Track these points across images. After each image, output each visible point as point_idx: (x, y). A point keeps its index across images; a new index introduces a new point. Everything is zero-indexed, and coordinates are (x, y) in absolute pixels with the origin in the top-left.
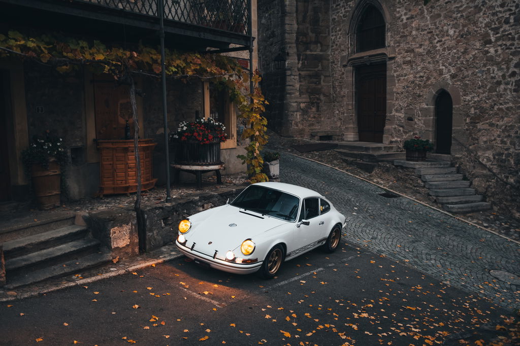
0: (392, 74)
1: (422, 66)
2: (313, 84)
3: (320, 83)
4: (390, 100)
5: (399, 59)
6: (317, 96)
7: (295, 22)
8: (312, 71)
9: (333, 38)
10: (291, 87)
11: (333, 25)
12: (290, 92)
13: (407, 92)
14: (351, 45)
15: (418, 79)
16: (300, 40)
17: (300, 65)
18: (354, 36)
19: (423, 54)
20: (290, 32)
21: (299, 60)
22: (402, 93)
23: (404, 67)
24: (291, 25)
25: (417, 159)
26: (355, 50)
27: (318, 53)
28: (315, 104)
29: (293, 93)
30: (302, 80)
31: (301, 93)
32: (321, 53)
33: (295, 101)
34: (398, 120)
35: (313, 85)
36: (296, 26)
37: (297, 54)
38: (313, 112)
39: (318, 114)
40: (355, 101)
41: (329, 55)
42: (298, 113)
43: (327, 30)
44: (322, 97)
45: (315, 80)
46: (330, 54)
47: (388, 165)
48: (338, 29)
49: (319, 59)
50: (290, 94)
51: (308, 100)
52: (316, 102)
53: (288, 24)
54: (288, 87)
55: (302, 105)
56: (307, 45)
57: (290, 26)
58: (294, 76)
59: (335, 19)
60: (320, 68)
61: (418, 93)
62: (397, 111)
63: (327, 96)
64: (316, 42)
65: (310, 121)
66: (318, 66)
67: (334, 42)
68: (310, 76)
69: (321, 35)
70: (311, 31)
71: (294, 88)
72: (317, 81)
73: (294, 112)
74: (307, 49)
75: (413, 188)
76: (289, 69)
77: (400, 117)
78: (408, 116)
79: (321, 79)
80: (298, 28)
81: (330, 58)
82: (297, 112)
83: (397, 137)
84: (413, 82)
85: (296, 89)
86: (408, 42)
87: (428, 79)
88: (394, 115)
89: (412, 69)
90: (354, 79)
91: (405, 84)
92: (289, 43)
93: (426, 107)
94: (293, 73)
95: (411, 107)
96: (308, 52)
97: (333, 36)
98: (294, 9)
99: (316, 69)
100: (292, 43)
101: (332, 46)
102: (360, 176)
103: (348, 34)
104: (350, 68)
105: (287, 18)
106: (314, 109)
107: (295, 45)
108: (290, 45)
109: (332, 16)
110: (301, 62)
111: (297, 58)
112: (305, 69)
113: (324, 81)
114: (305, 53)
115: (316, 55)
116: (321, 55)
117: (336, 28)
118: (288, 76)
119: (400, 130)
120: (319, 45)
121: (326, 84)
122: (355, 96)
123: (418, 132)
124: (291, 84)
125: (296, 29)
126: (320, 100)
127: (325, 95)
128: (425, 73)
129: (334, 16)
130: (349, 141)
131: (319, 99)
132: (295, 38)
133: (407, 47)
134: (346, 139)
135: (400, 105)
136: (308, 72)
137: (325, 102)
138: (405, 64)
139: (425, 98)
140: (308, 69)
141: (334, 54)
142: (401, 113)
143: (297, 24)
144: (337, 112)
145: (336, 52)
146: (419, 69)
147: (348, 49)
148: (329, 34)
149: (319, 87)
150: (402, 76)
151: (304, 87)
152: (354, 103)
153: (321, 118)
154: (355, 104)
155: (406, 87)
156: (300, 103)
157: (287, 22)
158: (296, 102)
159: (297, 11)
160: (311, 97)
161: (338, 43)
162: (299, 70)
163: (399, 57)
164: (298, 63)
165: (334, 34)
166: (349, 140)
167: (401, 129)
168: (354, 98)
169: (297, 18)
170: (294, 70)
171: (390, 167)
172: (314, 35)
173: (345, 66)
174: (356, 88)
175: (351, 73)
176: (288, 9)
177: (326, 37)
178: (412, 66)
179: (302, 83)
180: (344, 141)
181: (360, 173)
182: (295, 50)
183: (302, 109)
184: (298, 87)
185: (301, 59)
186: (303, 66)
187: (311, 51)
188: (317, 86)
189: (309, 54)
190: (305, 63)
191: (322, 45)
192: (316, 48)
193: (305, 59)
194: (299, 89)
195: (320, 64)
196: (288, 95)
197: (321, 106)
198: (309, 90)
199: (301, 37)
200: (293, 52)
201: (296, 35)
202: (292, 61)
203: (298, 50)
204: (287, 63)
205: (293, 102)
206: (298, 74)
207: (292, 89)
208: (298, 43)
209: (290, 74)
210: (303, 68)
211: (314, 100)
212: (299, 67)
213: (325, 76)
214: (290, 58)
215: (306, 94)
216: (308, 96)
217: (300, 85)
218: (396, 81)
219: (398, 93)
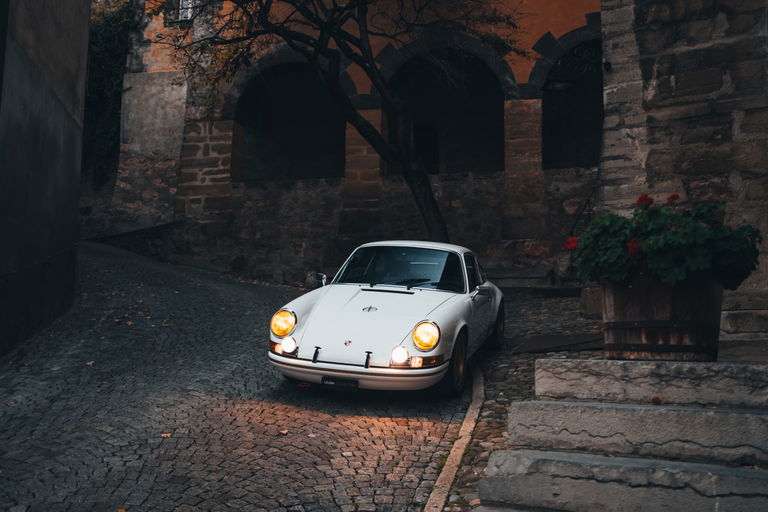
2: (700, 144)
3: (727, 137)
6: (716, 180)
8: (698, 102)
10: (620, 163)
12: (613, 176)
16: (650, 19)
17: (650, 93)
21: (647, 77)
27: (716, 42)
29: (627, 180)
30: (658, 135)
31: (654, 177)
32: (731, 41)
35: (702, 148)
37: (640, 61)
41: (763, 41)
44: (735, 182)
45: (707, 130)
49: (722, 60)
50: (614, 182)
54: (609, 164)
56: (675, 28)
58: (631, 127)
60: (728, 86)
63: (757, 176)
64: (711, 11)
66: (721, 83)
68: (689, 120)
71: (627, 164)
72: (716, 132)
74: (677, 38)
76: (615, 111)
79: (731, 123)
85: (638, 167)
92: (613, 35)
94: (627, 121)
96: (682, 48)
99: (713, 95)
100: (622, 34)
107: (633, 37)
108: (616, 40)
110: (654, 83)
111: (639, 72)
112: (668, 101)
113: (743, 128)
114: (669, 51)
115: (708, 50)
116: (730, 46)
118: (611, 129)
120: (721, 17)
121: (752, 137)
124: (618, 152)
126: (731, 193)
127: (746, 173)
131: (722, 189)
132: (633, 17)
136: (683, 108)
137: (747, 198)
140: (681, 99)
149: (726, 148)
151: (666, 157)
160: (694, 184)
162: (647, 106)
164: (645, 88)
170: (629, 109)
179: (660, 146)
182: (634, 50)
184: (645, 160)
185: (655, 74)
186: (661, 93)
187: (691, 41)
188: (717, 149)
189: (683, 54)
190: (669, 82)
191: (731, 15)
192: (709, 29)
193: (671, 72)
194: (647, 164)
195: (727, 78)
196: (607, 188)
197: (733, 213)
198: (685, 164)
199: (653, 9)
200: (626, 59)
201: (634, 9)
202: (624, 85)
203: (642, 49)
204: (608, 94)
205: (623, 208)
206: (645, 119)
207: (625, 168)
208: (644, 28)
209: (614, 125)
210: (664, 99)
211: (702, 194)
212: (650, 98)
213: (750, 112)
214: (617, 77)
215: (671, 178)
216: (682, 185)
217: (652, 153)
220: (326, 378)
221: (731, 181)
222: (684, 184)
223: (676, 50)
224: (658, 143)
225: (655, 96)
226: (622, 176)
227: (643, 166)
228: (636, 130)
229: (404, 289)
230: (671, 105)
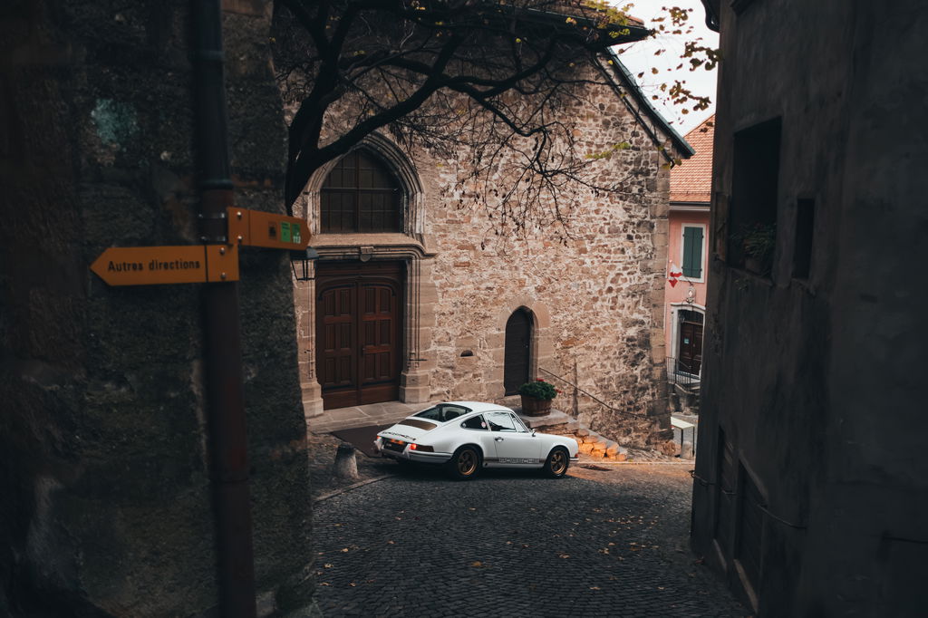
0: (430, 282)
1: (490, 272)
4: (426, 326)
5: (445, 257)
13: (462, 311)
15: (483, 292)
19: (492, 254)
22: (453, 314)
23: (455, 270)
34: (441, 358)
61: (483, 313)
62: (439, 343)
77: (447, 352)
78: (463, 349)
83: (442, 386)
84: (473, 296)
86: (465, 234)
87: (501, 291)
88: (435, 351)
89: (471, 276)
91: (457, 298)
93: (497, 332)
95: (469, 334)
103: (308, 193)
119: (447, 374)
122: (315, 321)
123: (482, 372)
128: (495, 282)
133: (463, 241)
135: (448, 334)
138: (457, 266)
139: (496, 321)
142: (449, 345)
146: (485, 276)
150: (452, 285)
155: (459, 304)
163: (446, 253)
167: (449, 371)
178: (471, 272)
218: (440, 295)
219: (444, 314)
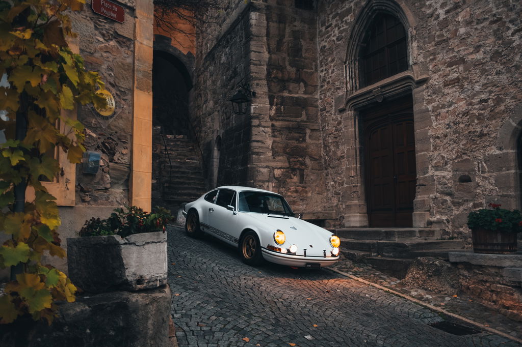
0: (423, 108)
1: (483, 81)
2: (294, 141)
3: (304, 140)
4: (423, 151)
5: (436, 80)
6: (300, 159)
7: (265, 49)
8: (292, 121)
9: (322, 74)
10: (260, 144)
11: (323, 56)
12: (257, 150)
13: (455, 132)
14: (351, 77)
15: (477, 107)
16: (273, 76)
17: (273, 112)
18: (355, 64)
19: (484, 61)
20: (258, 62)
21: (271, 104)
22: (446, 136)
23: (446, 91)
24: (260, 52)
25: (499, 248)
26: (358, 85)
27: (300, 95)
28: (298, 171)
29: (263, 153)
30: (276, 134)
31: (275, 154)
32: (306, 96)
33: (265, 165)
34: (440, 184)
35: (295, 143)
36: (266, 55)
37: (269, 95)
38: (294, 183)
39: (303, 187)
40: (361, 164)
41: (317, 100)
42: (270, 183)
43: (314, 63)
44: (308, 161)
45: (296, 135)
46: (318, 98)
47: (437, 263)
48: (330, 59)
49: (302, 104)
50: (257, 154)
51: (287, 165)
52: (299, 169)
53: (255, 52)
54: (255, 144)
55: (277, 172)
56: (284, 83)
57: (257, 53)
58: (264, 127)
59: (325, 47)
60: (304, 117)
61: (479, 130)
62: (437, 168)
63: (315, 160)
64: (298, 80)
65: (289, 196)
66: (301, 115)
67: (324, 80)
68: (289, 129)
69: (304, 70)
70: (290, 64)
71: (263, 145)
72: (300, 137)
73: (263, 182)
74: (284, 88)
75: (503, 310)
76: (257, 117)
77: (444, 177)
78: (459, 173)
79: (305, 134)
80: (270, 59)
81: (318, 103)
82: (268, 181)
83: (441, 213)
84: (466, 113)
85: (268, 148)
86: (453, 50)
87: (498, 101)
88: (432, 176)
89: (462, 92)
90: (357, 129)
91: (451, 118)
92: (256, 79)
93: (498, 152)
94: (263, 124)
95: (465, 157)
96: (286, 94)
97: (322, 71)
98: (264, 31)
99: (299, 119)
100: (261, 79)
101: (322, 86)
102: (382, 285)
103: (345, 63)
104: (350, 113)
105: (252, 43)
106: (296, 179)
107: (265, 82)
108: (258, 82)
109: (320, 44)
110: (274, 107)
111: (268, 100)
112: (281, 118)
113: (310, 137)
114: (281, 94)
115: (297, 98)
116: (305, 99)
117: (327, 60)
118: (255, 126)
119: (446, 201)
121: (313, 142)
122: (360, 155)
123: (484, 201)
124: (259, 138)
125: (267, 60)
126: (306, 165)
127: (312, 158)
128: (491, 92)
129: (323, 44)
130: (353, 227)
131: (303, 164)
132: (266, 72)
133: (451, 58)
134: (347, 225)
135: (443, 157)
136: (286, 123)
137: (312, 169)
138: (448, 85)
139: (496, 138)
140: (286, 118)
141: (325, 97)
142: (446, 170)
143: (269, 53)
144: (332, 183)
145: (328, 94)
146: (477, 88)
147: (346, 84)
148: (316, 70)
149: (304, 145)
150: (443, 107)
151: (280, 145)
152: (359, 165)
153: (306, 192)
154: (360, 167)
155: (452, 125)
156: (274, 168)
157: (253, 48)
158: (267, 167)
159: (268, 34)
160: (291, 160)
161: (330, 80)
162: (271, 118)
163: (436, 76)
164: (271, 109)
165: (324, 68)
166: (352, 225)
167: (448, 198)
168: (358, 158)
169: (268, 45)
170: (263, 118)
171: (442, 266)
172: (294, 69)
173: (342, 111)
174: (360, 142)
175: (353, 120)
176: (254, 30)
177: (312, 74)
178: (462, 87)
179: (277, 139)
180: (344, 227)
181: (381, 278)
182: (266, 89)
183: (276, 179)
184: (271, 145)
185: (275, 104)
186: (277, 113)
187: (290, 92)
188: (300, 145)
189: (287, 97)
190: (281, 109)
191: (306, 85)
192: (298, 89)
193: (281, 104)
194: (272, 147)
195: (304, 113)
196: (254, 156)
197: (307, 175)
198: (287, 150)
199: (275, 72)
200: (262, 93)
201: (267, 68)
202: (261, 105)
203: (270, 90)
204: (254, 108)
205: (262, 167)
206: (270, 124)
207: (262, 147)
208: (270, 79)
209: (257, 124)
210: (278, 116)
211: (296, 165)
212: (272, 114)
213: (312, 130)
214: (258, 100)
215: (282, 156)
216: (286, 159)
217: (274, 142)
218: (433, 118)
219: (438, 138)
220: (308, 264)
221: (306, 160)
222: (288, 159)
223: (284, 94)
224: (277, 137)
225: (275, 114)
226: (261, 151)
227: (270, 148)
228: (266, 129)
229: (282, 216)
230: (282, 120)
